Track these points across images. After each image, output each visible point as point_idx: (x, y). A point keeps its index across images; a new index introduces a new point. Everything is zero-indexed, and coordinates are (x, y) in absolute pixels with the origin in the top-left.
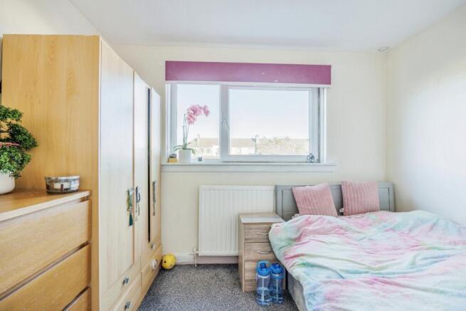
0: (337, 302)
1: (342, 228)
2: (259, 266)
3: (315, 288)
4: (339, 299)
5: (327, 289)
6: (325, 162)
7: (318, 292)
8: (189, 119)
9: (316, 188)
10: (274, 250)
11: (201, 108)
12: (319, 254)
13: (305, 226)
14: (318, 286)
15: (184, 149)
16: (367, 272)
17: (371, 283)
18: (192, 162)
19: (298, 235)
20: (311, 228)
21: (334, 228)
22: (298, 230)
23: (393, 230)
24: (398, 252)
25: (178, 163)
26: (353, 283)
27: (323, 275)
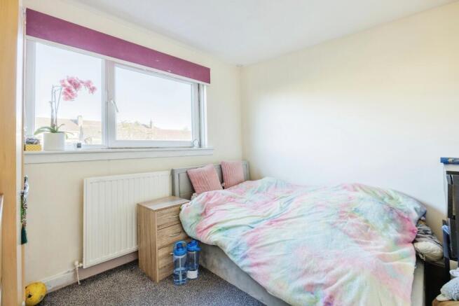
0: (258, 243)
1: (231, 197)
2: (176, 247)
3: (237, 243)
4: (260, 240)
5: (247, 239)
6: (207, 147)
7: (241, 244)
8: (65, 93)
9: (206, 168)
10: (185, 228)
11: (82, 82)
12: (229, 218)
13: (206, 201)
14: (239, 240)
15: (53, 131)
16: (263, 220)
17: (271, 224)
18: (66, 149)
19: (203, 210)
20: (211, 202)
21: (227, 198)
22: (203, 206)
23: (258, 192)
24: (269, 204)
25: (42, 151)
26: (262, 228)
27: (239, 231)
